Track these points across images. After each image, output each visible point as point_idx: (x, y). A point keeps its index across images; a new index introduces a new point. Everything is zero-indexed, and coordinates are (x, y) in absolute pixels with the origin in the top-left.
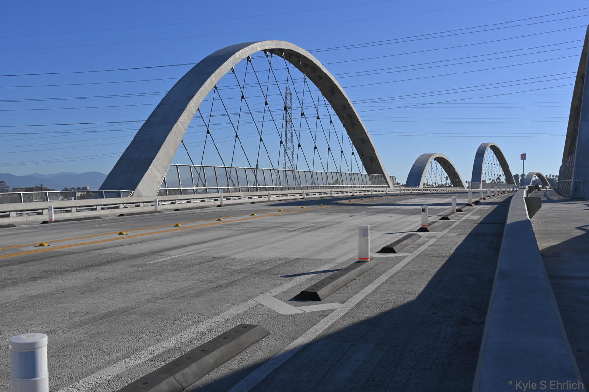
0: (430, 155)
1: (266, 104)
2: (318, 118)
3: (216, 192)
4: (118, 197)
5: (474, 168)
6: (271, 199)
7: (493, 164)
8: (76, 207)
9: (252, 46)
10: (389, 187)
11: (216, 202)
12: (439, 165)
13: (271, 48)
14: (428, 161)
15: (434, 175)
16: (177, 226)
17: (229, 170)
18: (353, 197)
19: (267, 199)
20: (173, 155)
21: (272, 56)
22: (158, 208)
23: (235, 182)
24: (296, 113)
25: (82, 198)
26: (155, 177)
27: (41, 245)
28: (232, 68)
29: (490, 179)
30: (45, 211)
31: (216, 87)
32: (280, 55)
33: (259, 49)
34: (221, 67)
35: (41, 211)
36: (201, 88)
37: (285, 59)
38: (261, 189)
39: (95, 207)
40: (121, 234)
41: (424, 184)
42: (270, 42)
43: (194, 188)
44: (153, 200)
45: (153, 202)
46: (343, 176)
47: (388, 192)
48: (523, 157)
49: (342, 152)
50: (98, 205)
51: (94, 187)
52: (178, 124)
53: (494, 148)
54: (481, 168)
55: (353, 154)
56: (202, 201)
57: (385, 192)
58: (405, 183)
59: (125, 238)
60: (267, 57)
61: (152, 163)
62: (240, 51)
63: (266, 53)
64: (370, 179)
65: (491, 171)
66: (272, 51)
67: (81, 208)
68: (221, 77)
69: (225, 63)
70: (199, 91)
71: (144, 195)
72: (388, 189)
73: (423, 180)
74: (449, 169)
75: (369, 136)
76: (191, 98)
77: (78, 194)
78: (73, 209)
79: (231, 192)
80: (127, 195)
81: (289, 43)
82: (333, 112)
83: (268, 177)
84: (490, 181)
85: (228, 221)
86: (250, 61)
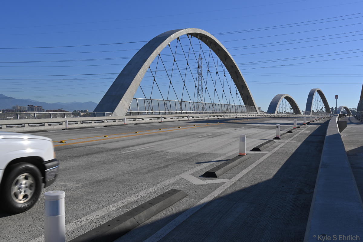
0: (282, 95)
1: (188, 64)
2: (217, 73)
3: (158, 114)
4: (104, 116)
5: (307, 103)
6: (190, 119)
7: (318, 101)
8: (81, 121)
9: (180, 31)
10: (257, 113)
11: (158, 120)
12: (286, 101)
13: (191, 32)
14: (280, 99)
15: (284, 107)
16: (136, 133)
17: (166, 102)
18: (236, 119)
19: (187, 119)
20: (135, 93)
21: (191, 37)
22: (126, 123)
23: (169, 109)
24: (205, 70)
25: (84, 116)
26: (125, 105)
27: (61, 142)
28: (169, 44)
29: (316, 110)
30: (64, 123)
31: (159, 55)
32: (196, 37)
33: (184, 33)
34: (162, 43)
35: (61, 123)
36: (151, 55)
37: (199, 39)
38: (184, 113)
39: (91, 121)
40: (105, 137)
41: (278, 112)
42: (191, 29)
43: (146, 112)
44: (123, 118)
45: (123, 119)
46: (231, 106)
47: (257, 116)
48: (337, 97)
49: (231, 93)
50: (93, 120)
51: (91, 110)
52: (138, 75)
53: (320, 92)
54: (311, 103)
55: (237, 94)
56: (150, 119)
57: (255, 116)
58: (266, 111)
59: (108, 139)
60: (189, 37)
61: (123, 98)
62: (174, 34)
63: (188, 36)
64: (247, 108)
65: (317, 105)
66: (192, 34)
67: (83, 122)
68: (163, 49)
69: (165, 41)
70: (150, 57)
71: (118, 115)
72: (257, 114)
73: (277, 110)
74: (293, 103)
75: (246, 84)
76: (145, 61)
77: (82, 114)
78: (79, 123)
79: (167, 114)
80: (108, 115)
81: (202, 30)
82: (226, 70)
83: (188, 106)
84: (317, 111)
85: (165, 131)
86: (179, 40)
